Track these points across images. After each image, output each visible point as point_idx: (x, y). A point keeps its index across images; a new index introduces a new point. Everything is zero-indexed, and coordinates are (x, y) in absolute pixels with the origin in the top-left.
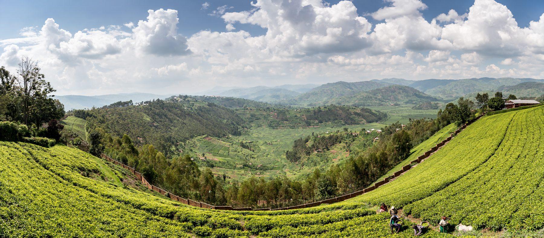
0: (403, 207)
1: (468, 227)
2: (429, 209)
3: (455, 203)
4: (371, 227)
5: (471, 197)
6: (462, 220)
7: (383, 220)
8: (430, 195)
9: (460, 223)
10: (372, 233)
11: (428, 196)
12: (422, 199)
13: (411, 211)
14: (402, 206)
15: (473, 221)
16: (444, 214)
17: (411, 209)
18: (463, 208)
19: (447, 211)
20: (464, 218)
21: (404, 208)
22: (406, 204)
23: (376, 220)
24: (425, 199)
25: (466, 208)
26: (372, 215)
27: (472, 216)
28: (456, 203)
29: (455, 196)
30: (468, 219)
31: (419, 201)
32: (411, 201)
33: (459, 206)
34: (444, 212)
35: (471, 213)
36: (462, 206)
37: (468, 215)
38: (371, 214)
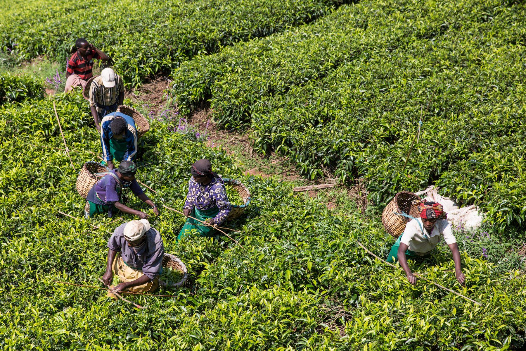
0: (174, 66)
1: (464, 210)
2: (293, 89)
3: (425, 75)
4: (26, 164)
5: (513, 58)
6: (445, 169)
7: (81, 132)
8: (308, 21)
9: (430, 183)
10: (32, 195)
11: (296, 24)
12: (269, 34)
13: (208, 94)
14: (167, 61)
15: (497, 185)
16: (366, 122)
17: (211, 82)
18: (460, 109)
19: (384, 108)
20: (456, 158)
21: (177, 73)
22: (189, 54)
23: (47, 126)
24: (280, 38)
25: (474, 109)
26: (25, 104)
27: (498, 156)
28: (433, 79)
29: (432, 42)
30: (473, 166)
31: (251, 43)
32: (214, 41)
33: (444, 96)
34: (365, 113)
35: (494, 141)
36: (457, 99)
37: (478, 149)
38: (20, 99)
